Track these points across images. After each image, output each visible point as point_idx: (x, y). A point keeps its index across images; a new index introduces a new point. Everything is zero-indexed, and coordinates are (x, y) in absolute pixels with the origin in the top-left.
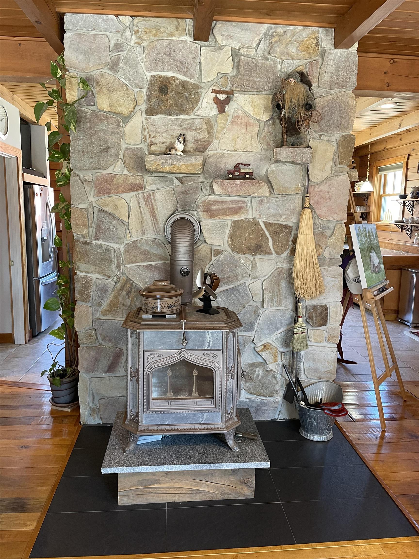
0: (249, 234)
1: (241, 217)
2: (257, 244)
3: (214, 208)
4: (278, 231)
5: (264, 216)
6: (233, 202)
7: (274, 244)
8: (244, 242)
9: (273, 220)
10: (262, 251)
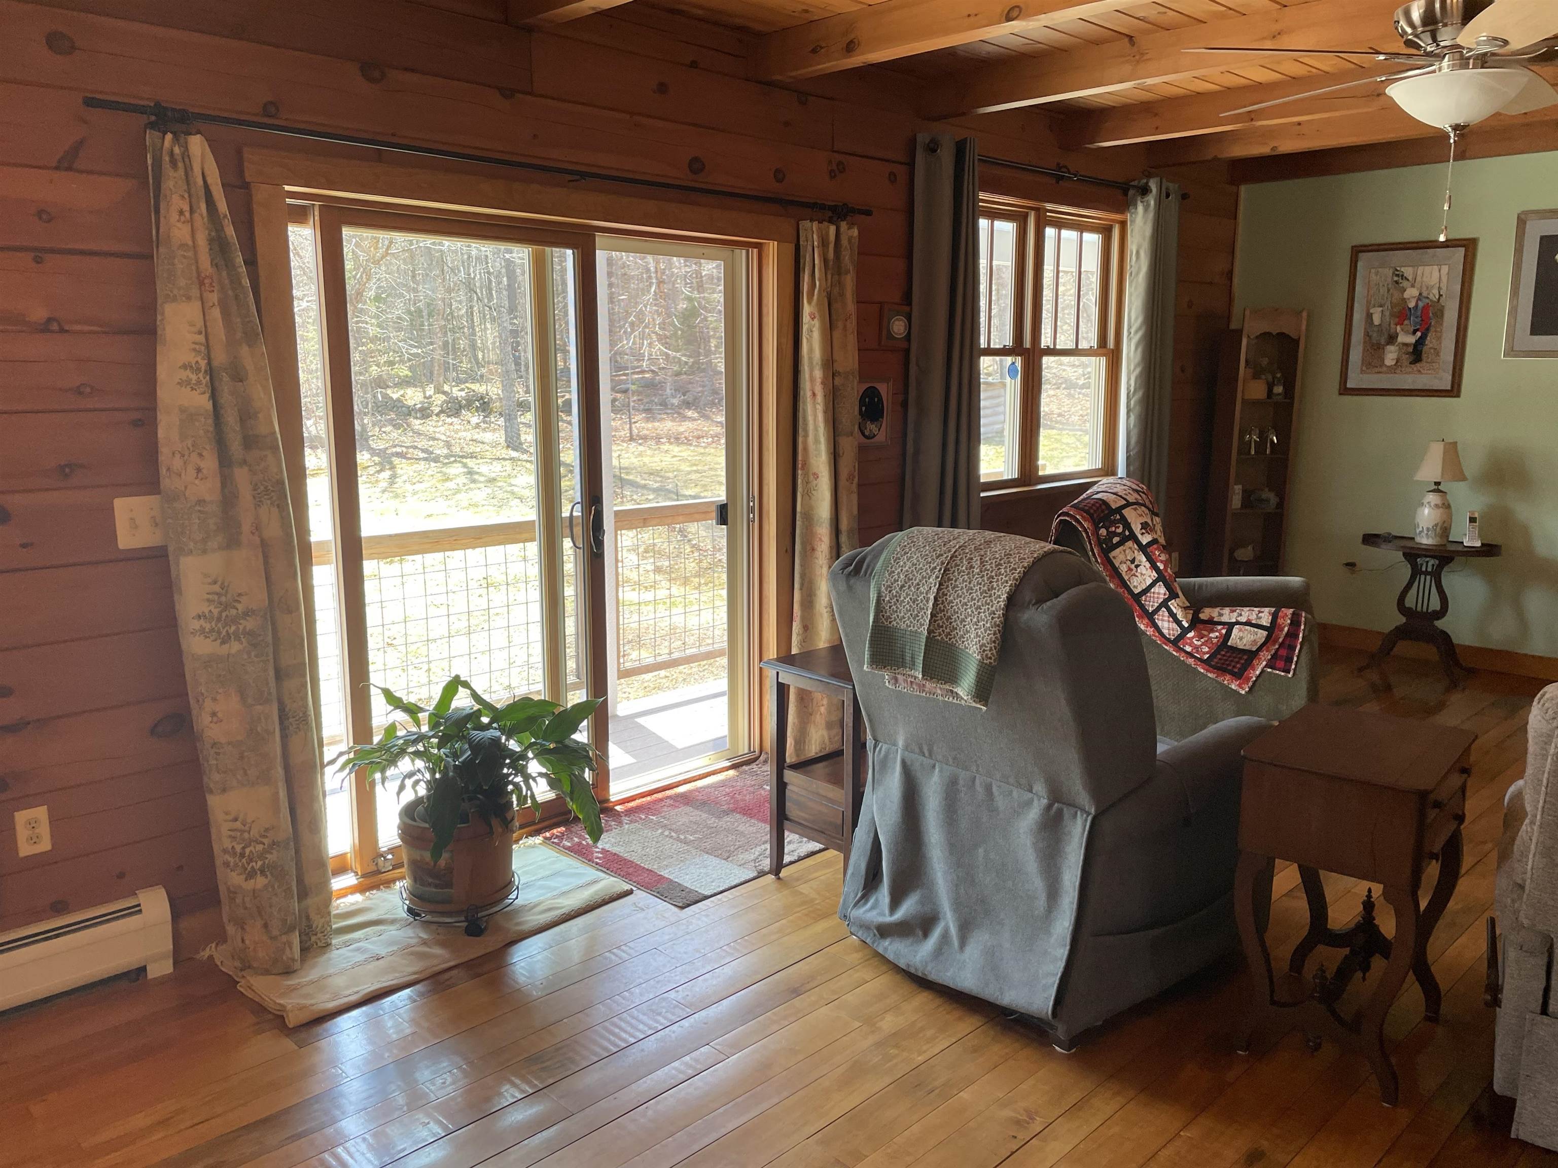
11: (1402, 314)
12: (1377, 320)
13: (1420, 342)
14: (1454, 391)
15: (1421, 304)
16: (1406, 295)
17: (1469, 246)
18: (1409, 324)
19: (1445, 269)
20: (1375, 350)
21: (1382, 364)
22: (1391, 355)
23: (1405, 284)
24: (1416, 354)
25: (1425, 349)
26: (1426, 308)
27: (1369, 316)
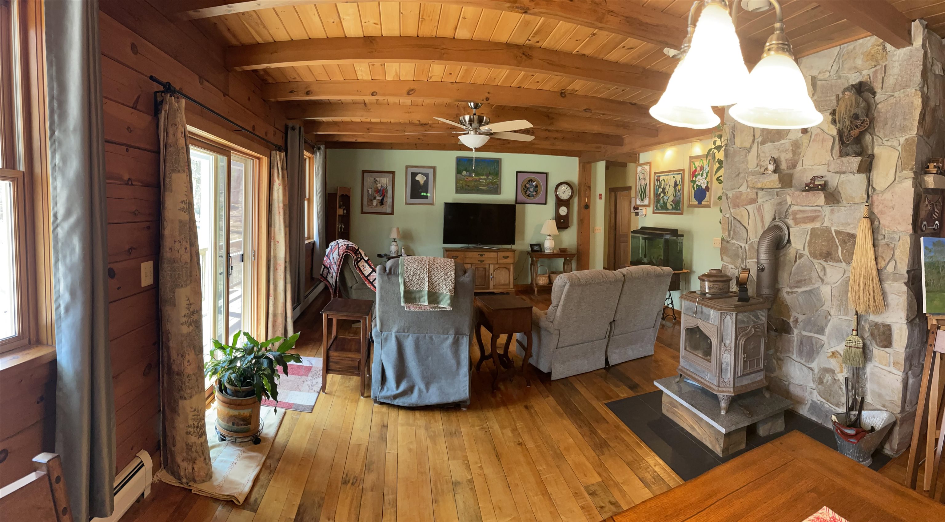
0: (822, 242)
1: (817, 225)
2: (827, 251)
3: (798, 216)
4: (846, 240)
5: (835, 225)
6: (812, 211)
7: (842, 252)
8: (817, 248)
9: (840, 229)
10: (831, 258)
11: (377, 191)
12: (370, 193)
13: (383, 199)
14: (392, 213)
15: (382, 189)
16: (378, 186)
17: (393, 173)
18: (379, 194)
19: (388, 179)
20: (370, 201)
21: (373, 205)
22: (375, 203)
23: (377, 182)
24: (382, 202)
25: (384, 201)
26: (383, 190)
27: (368, 191)
